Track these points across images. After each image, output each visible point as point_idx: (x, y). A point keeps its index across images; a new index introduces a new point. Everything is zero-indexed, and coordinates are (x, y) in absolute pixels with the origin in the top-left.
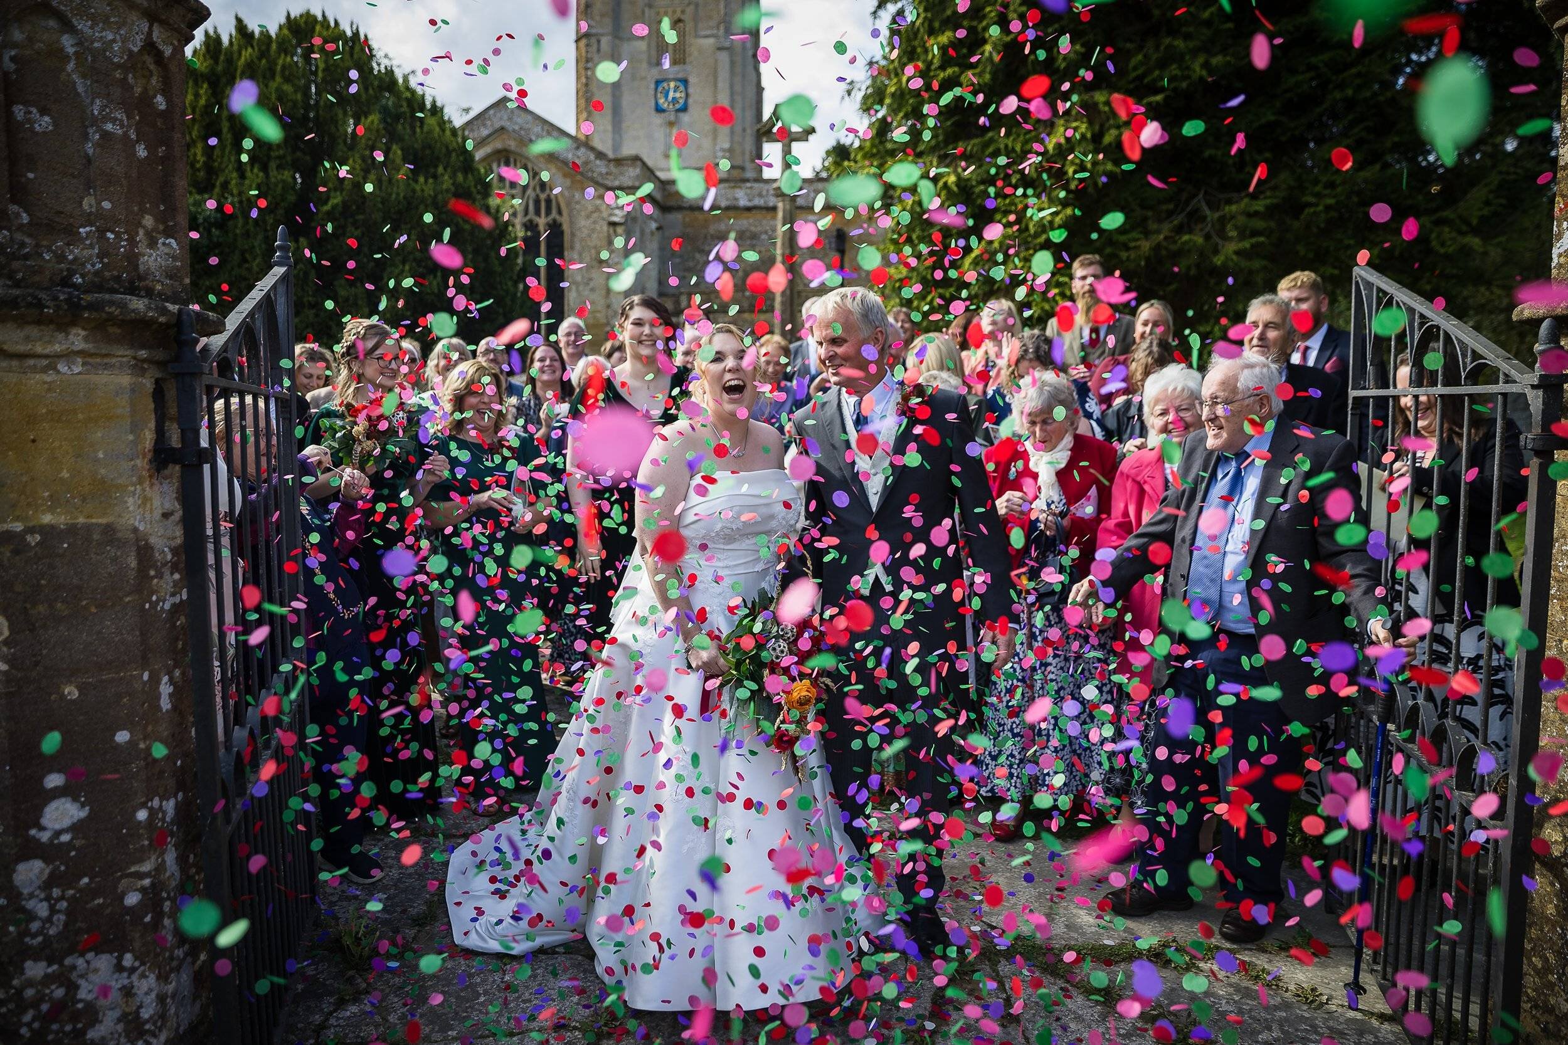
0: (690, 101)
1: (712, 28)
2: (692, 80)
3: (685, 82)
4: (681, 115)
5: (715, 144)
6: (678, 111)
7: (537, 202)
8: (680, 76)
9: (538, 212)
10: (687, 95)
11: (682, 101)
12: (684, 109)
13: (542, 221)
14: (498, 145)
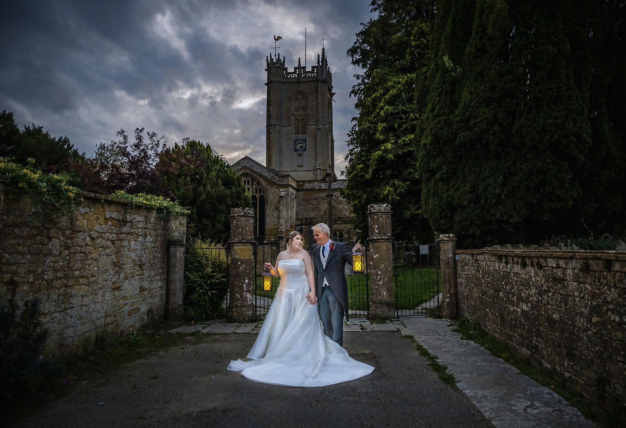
0: (307, 147)
1: (314, 122)
2: (307, 140)
3: (305, 140)
4: (304, 152)
5: (316, 162)
6: (302, 150)
7: (256, 189)
8: (303, 138)
9: (256, 193)
10: (306, 145)
11: (304, 147)
12: (305, 150)
13: (258, 195)
14: (244, 172)
